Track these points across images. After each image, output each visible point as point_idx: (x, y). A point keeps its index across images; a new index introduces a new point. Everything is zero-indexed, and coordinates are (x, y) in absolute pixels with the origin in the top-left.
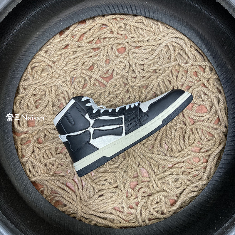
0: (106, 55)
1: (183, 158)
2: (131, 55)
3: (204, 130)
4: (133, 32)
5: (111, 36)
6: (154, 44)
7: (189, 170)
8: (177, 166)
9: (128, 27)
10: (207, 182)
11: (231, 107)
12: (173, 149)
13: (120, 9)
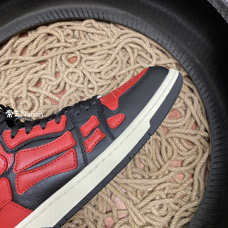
0: (54, 68)
1: (164, 177)
2: (83, 63)
3: (181, 138)
4: (83, 38)
5: (57, 45)
6: (109, 48)
7: (174, 191)
8: (158, 188)
9: (76, 33)
10: (198, 202)
11: (209, 105)
12: (150, 167)
13: (65, 14)
